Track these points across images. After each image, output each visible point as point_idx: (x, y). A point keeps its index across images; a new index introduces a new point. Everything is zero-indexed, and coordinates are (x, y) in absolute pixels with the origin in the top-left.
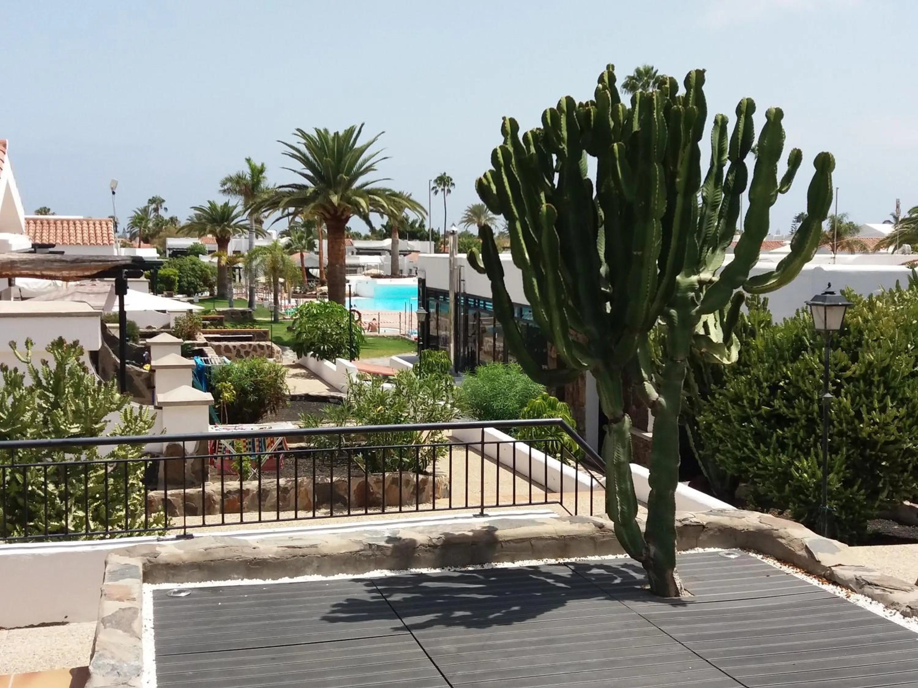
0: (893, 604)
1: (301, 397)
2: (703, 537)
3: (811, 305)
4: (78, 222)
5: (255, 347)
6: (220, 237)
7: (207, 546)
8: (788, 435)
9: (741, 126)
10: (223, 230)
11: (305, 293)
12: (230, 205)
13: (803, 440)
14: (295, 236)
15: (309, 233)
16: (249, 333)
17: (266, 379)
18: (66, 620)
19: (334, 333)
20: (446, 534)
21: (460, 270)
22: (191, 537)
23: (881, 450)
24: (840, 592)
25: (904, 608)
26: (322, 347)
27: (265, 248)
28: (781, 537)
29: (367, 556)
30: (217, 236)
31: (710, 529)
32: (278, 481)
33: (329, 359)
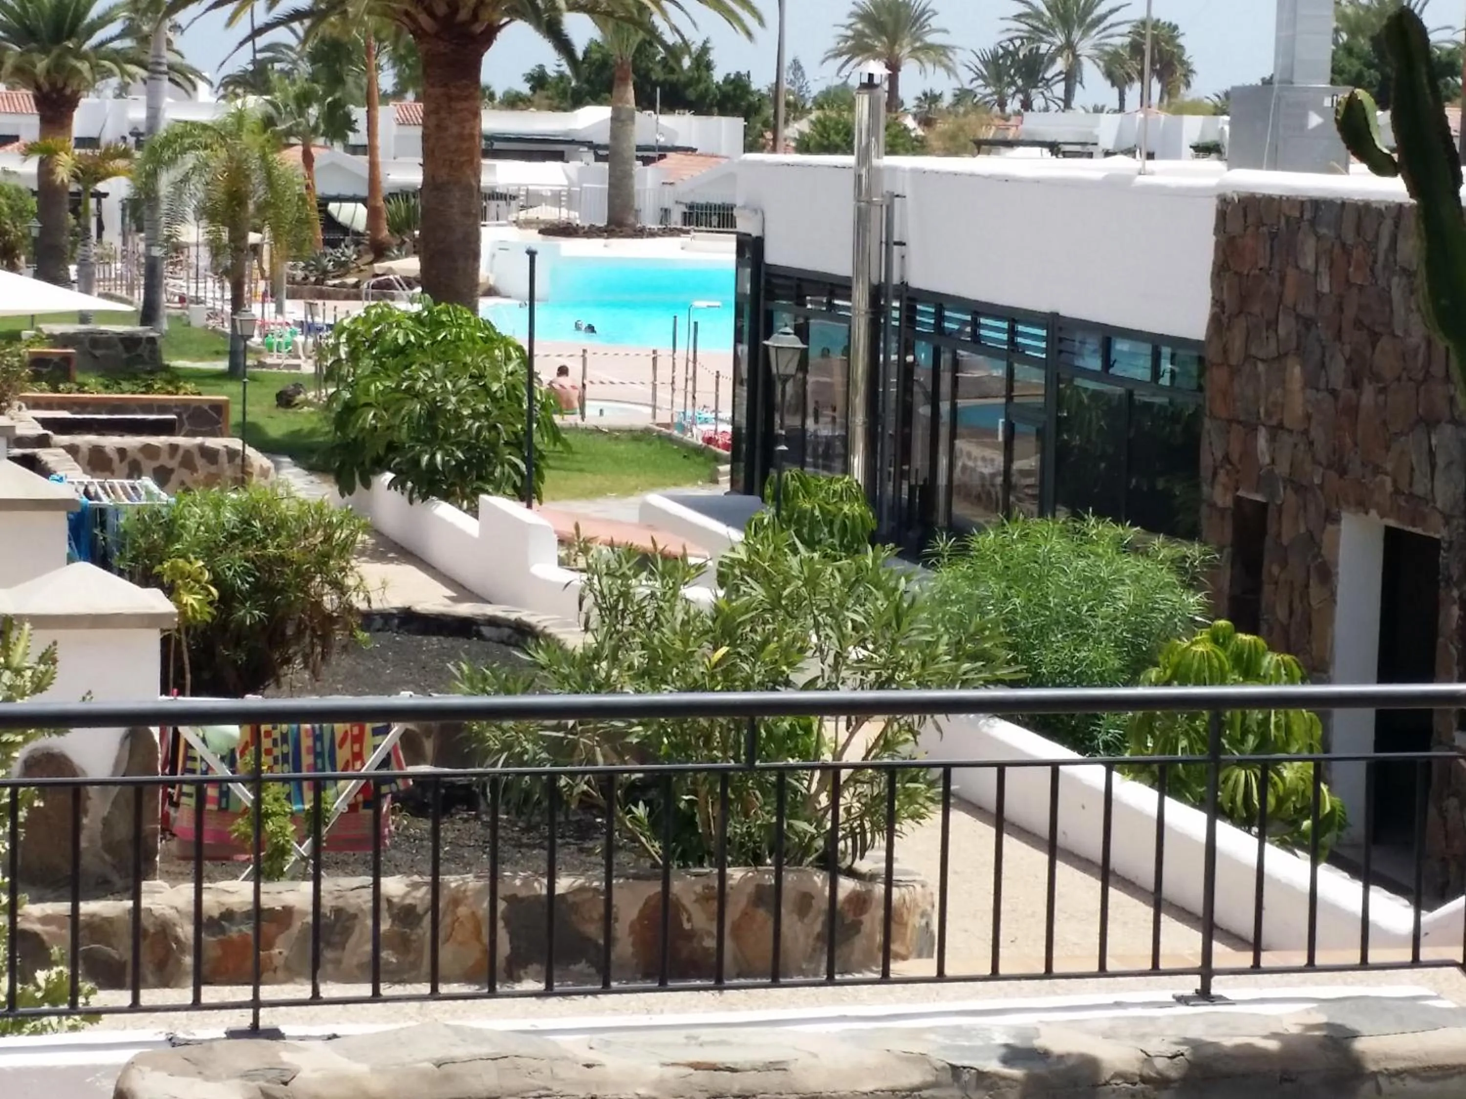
1: (386, 616)
5: (188, 453)
6: (46, 87)
7: (441, 1054)
10: (58, 68)
11: (319, 282)
14: (284, 90)
15: (336, 80)
16: (163, 408)
17: (294, 553)
19: (466, 412)
20: (1196, 1045)
21: (890, 209)
22: (275, 1034)
26: (425, 458)
27: (205, 127)
30: (38, 88)
32: (376, 885)
33: (446, 496)
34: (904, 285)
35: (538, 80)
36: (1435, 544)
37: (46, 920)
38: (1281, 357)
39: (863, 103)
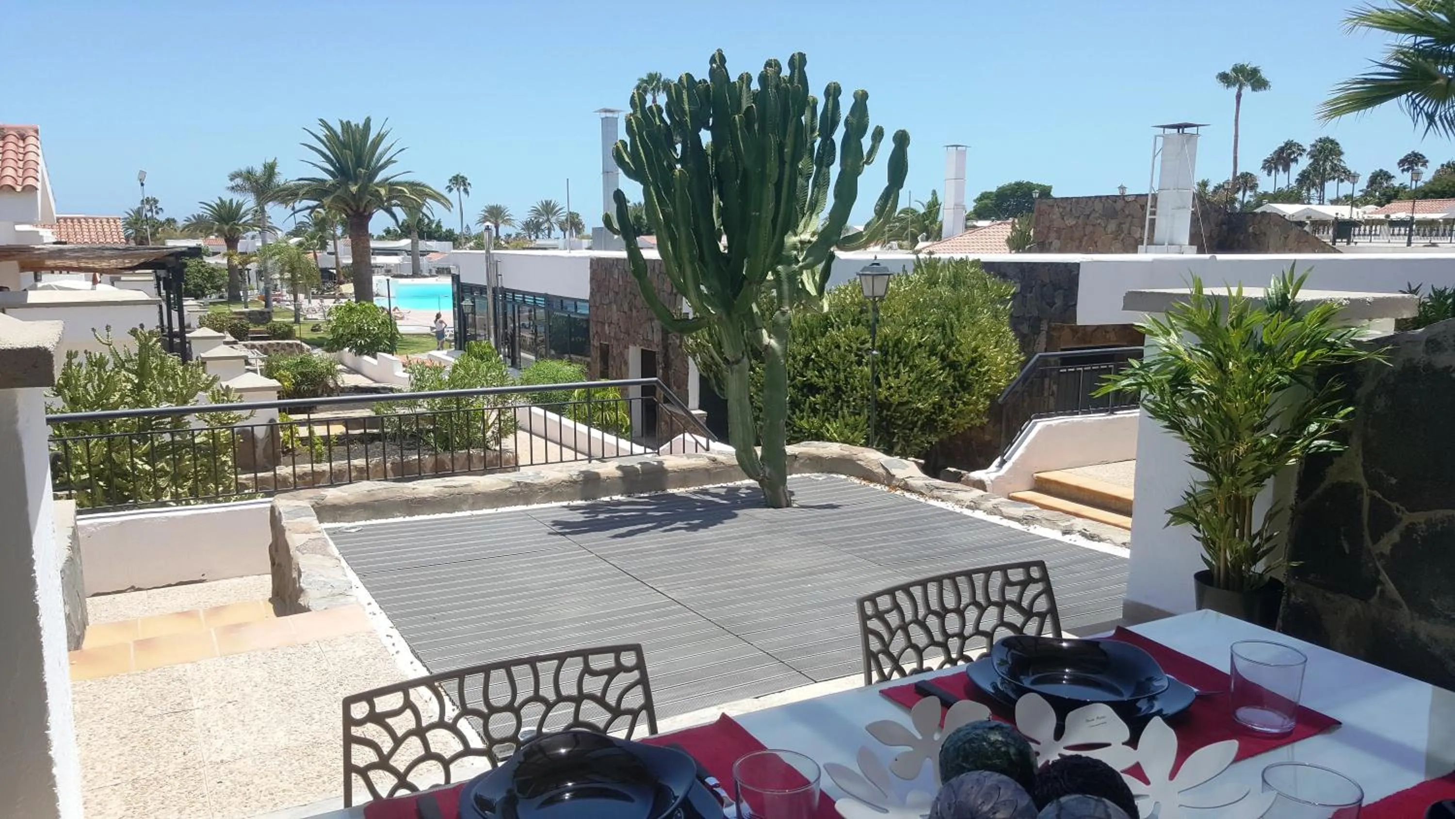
0: (959, 501)
1: (349, 389)
2: (796, 465)
3: (860, 275)
4: (82, 220)
5: (283, 345)
6: (228, 236)
8: (819, 401)
9: (830, 106)
10: (232, 229)
12: (240, 201)
13: (832, 405)
14: (306, 236)
15: (323, 232)
17: (319, 370)
18: (203, 578)
19: (370, 328)
21: (497, 265)
23: (895, 411)
24: (914, 497)
25: (968, 503)
26: (359, 343)
28: (860, 460)
29: (517, 493)
31: (801, 458)
32: (349, 462)
33: (368, 354)
34: (502, 287)
35: (388, 232)
36: (655, 353)
37: (246, 479)
38: (610, 303)
39: (486, 235)
